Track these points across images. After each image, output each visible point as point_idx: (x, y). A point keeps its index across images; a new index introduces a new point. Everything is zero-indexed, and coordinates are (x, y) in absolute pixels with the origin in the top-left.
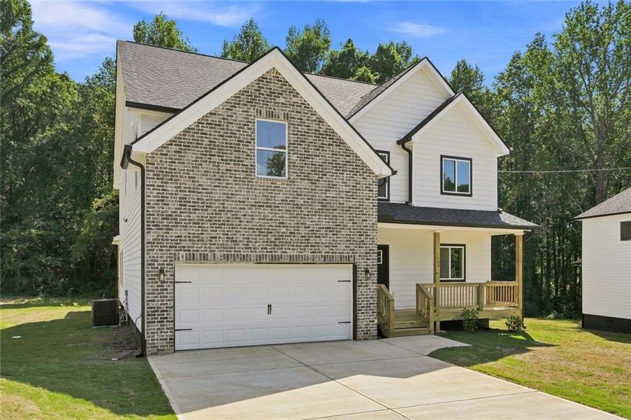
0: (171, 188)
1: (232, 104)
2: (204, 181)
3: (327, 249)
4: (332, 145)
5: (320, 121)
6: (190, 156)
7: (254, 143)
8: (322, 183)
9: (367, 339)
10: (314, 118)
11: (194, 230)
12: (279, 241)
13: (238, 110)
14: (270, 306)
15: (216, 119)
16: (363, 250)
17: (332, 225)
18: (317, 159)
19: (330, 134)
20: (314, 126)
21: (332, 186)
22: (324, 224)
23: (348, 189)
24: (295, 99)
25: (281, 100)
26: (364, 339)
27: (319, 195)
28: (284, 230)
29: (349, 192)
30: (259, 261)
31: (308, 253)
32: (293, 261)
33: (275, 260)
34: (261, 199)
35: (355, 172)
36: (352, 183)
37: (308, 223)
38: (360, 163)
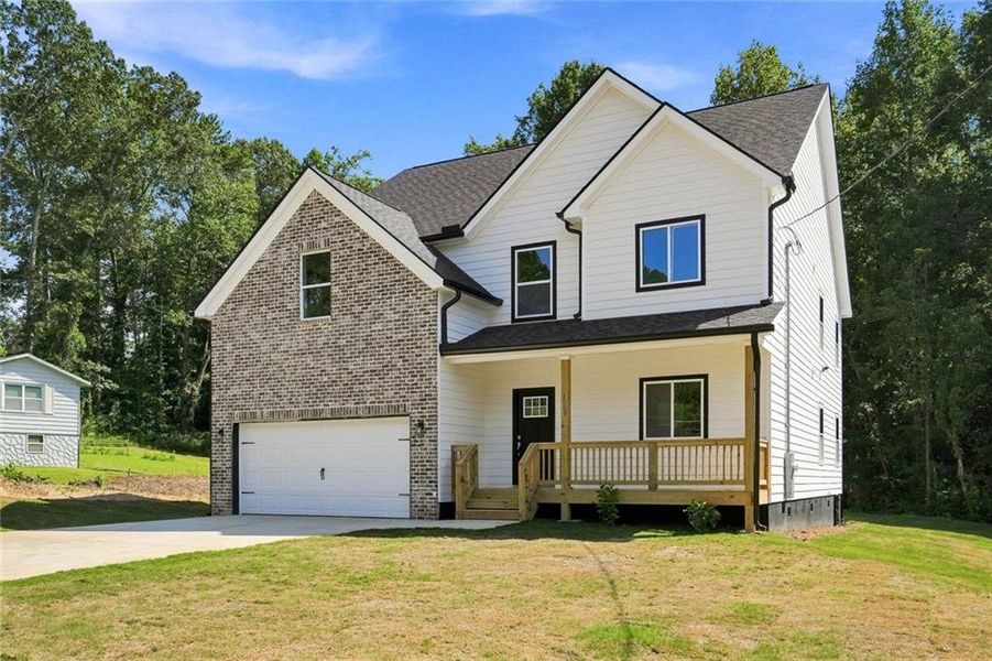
0: (229, 347)
1: (277, 245)
2: (255, 336)
3: (373, 398)
4: (377, 264)
5: (365, 237)
6: (243, 312)
7: (298, 283)
8: (367, 315)
9: (423, 518)
10: (358, 235)
11: (246, 387)
12: (320, 393)
13: (283, 250)
14: (323, 470)
15: (263, 265)
16: (416, 397)
17: (379, 367)
18: (361, 286)
19: (376, 250)
20: (357, 246)
21: (378, 317)
22: (369, 367)
23: (397, 317)
24: (337, 219)
25: (323, 224)
26: (419, 518)
27: (364, 332)
28: (325, 379)
29: (399, 320)
30: (302, 418)
31: (351, 405)
32: (336, 416)
33: (317, 417)
34: (303, 345)
35: (406, 292)
36: (402, 308)
37: (350, 367)
38: (411, 279)
